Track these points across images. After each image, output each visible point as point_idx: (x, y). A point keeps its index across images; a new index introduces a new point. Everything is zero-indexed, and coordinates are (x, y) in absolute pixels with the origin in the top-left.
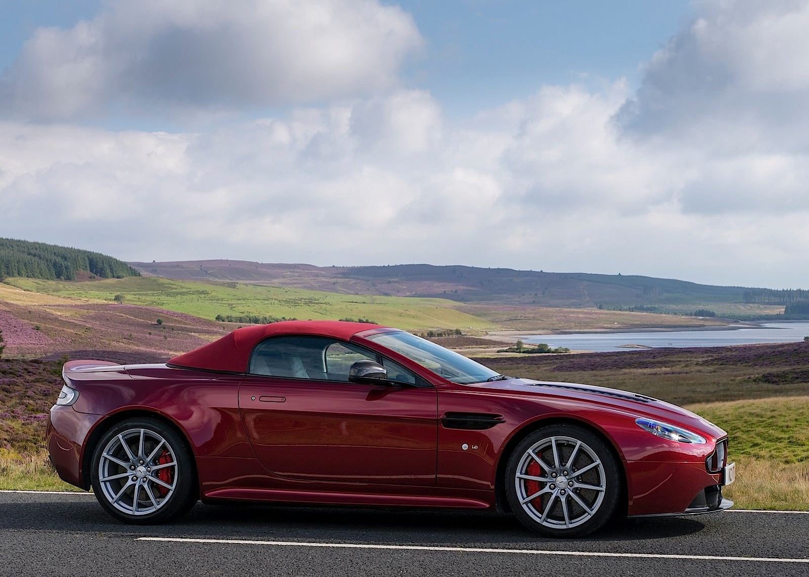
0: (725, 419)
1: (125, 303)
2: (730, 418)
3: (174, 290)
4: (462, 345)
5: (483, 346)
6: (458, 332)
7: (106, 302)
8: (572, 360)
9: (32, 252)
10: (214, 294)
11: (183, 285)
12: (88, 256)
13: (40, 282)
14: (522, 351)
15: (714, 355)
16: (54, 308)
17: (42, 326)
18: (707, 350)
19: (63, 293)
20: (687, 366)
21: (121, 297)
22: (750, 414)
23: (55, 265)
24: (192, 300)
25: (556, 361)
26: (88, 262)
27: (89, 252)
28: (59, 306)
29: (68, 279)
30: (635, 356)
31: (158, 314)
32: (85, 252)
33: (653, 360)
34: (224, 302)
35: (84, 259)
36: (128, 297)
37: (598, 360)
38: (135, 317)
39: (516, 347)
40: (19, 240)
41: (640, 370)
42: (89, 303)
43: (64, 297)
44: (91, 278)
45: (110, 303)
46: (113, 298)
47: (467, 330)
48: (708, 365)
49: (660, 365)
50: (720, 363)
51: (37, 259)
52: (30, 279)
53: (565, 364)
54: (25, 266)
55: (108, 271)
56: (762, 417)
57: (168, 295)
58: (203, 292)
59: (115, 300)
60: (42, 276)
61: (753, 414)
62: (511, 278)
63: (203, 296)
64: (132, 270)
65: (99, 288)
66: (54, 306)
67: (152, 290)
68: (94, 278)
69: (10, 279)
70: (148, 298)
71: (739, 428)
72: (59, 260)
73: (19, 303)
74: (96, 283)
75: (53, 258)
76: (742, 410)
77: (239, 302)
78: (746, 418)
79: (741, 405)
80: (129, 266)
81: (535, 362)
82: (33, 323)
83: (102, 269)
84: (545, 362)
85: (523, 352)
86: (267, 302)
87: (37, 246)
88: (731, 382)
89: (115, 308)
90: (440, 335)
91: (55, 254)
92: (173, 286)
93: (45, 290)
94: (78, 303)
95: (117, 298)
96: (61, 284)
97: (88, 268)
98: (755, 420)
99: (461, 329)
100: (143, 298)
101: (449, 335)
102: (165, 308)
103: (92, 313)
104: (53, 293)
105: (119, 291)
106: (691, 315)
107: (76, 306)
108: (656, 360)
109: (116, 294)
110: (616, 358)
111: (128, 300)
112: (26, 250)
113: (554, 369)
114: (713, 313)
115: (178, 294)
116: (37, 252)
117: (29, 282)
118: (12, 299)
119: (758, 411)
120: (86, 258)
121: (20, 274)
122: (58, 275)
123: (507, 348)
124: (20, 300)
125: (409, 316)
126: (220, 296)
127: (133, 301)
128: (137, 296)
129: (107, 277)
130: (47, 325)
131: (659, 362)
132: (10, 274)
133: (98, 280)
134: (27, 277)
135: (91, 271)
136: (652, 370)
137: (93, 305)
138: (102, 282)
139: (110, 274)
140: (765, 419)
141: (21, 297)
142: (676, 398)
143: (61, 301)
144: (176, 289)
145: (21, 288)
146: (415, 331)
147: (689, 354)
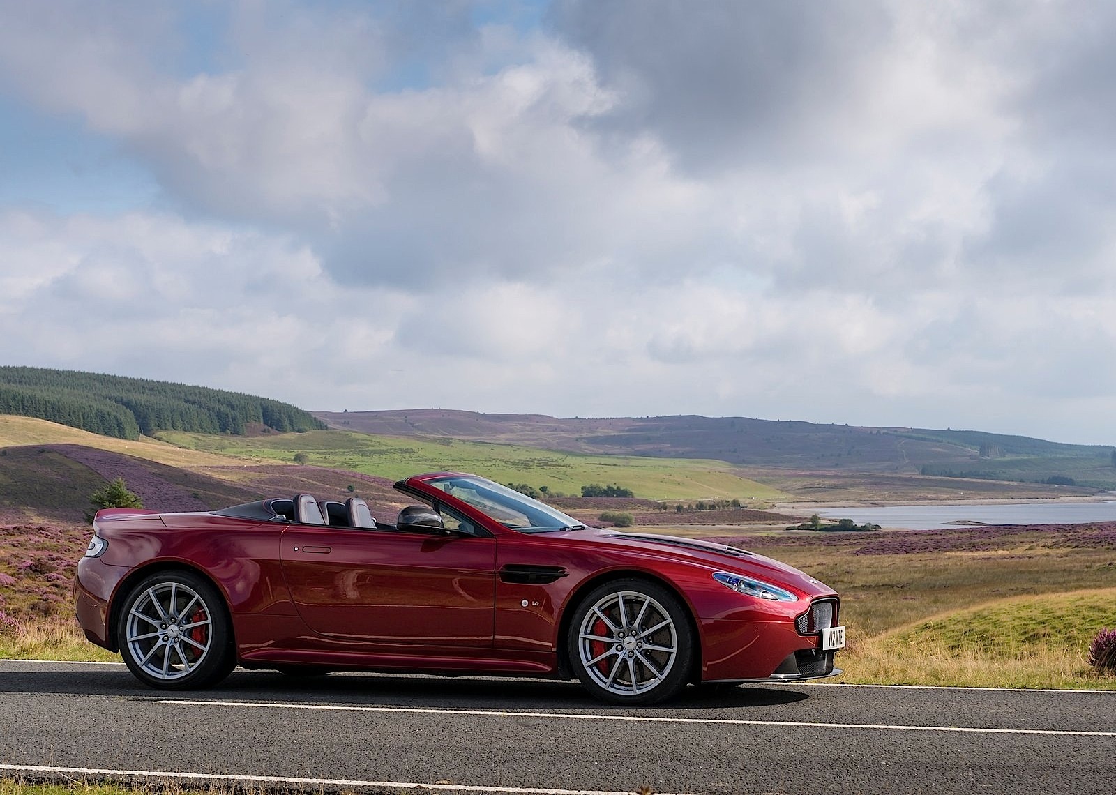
0: (1058, 613)
1: (308, 465)
2: (1064, 613)
3: (370, 448)
4: (741, 521)
5: (768, 522)
6: (736, 503)
7: (283, 463)
8: (881, 540)
9: (190, 398)
10: (421, 453)
11: (382, 441)
12: (261, 405)
13: (200, 438)
14: (818, 528)
15: (1069, 534)
16: (216, 470)
17: (201, 493)
18: (1059, 528)
19: (230, 452)
20: (1031, 548)
21: (303, 457)
22: (1091, 607)
23: (219, 415)
24: (393, 461)
25: (861, 541)
26: (261, 411)
27: (262, 399)
28: (223, 467)
29: (236, 433)
30: (964, 535)
31: (349, 478)
32: (258, 398)
33: (988, 541)
34: (434, 463)
35: (256, 408)
36: (312, 456)
37: (917, 540)
38: (320, 482)
39: (810, 523)
40: (174, 384)
41: (970, 554)
42: (262, 464)
43: (230, 457)
44: (264, 431)
45: (289, 464)
46: (293, 458)
47: (749, 501)
48: (1058, 548)
49: (996, 547)
50: (1075, 544)
51: (196, 407)
52: (188, 434)
53: (872, 545)
54: (182, 416)
55: (287, 423)
56: (1105, 612)
57: (363, 454)
58: (407, 451)
59: (295, 460)
60: (202, 429)
61: (1094, 608)
62: (806, 434)
63: (407, 455)
64: (315, 422)
65: (275, 445)
66: (218, 467)
67: (342, 448)
68: (269, 432)
69: (162, 434)
70: (336, 458)
71: (1075, 626)
72: (224, 409)
73: (172, 464)
74: (270, 438)
75: (217, 406)
76: (1081, 603)
77: (453, 463)
78: (1085, 613)
79: (1079, 597)
80: (313, 416)
81: (834, 543)
82: (189, 489)
83: (279, 421)
84: (847, 542)
85: (820, 530)
86: (489, 464)
87: (197, 391)
88: (1086, 570)
89: (294, 471)
90: (712, 507)
91: (219, 401)
92: (370, 443)
93: (207, 448)
94: (246, 464)
95: (297, 458)
96: (227, 440)
97: (262, 420)
98: (1096, 615)
99: (740, 500)
100: (331, 457)
101: (724, 507)
102: (357, 470)
103: (265, 476)
104: (217, 452)
105: (300, 449)
106: (1043, 482)
107: (241, 468)
108: (993, 540)
109: (296, 452)
110: (940, 537)
111: (312, 461)
112: (182, 396)
113: (858, 551)
114: (1072, 480)
115: (375, 452)
116: (197, 399)
117: (186, 438)
118: (164, 459)
119: (1101, 604)
120: (259, 407)
121: (174, 427)
122: (223, 429)
123: (800, 524)
124: (174, 460)
125: (673, 482)
126: (430, 456)
127: (321, 462)
128: (323, 456)
129: (285, 431)
130: (208, 492)
131: (995, 544)
132: (162, 427)
133: (274, 435)
134: (184, 430)
135: (265, 423)
136: (985, 553)
137: (267, 466)
138: (279, 437)
139: (289, 427)
140: (1108, 614)
141: (177, 457)
142: (1012, 589)
143: (226, 462)
144: (373, 446)
145: (176, 445)
146: (679, 502)
147: (1035, 534)
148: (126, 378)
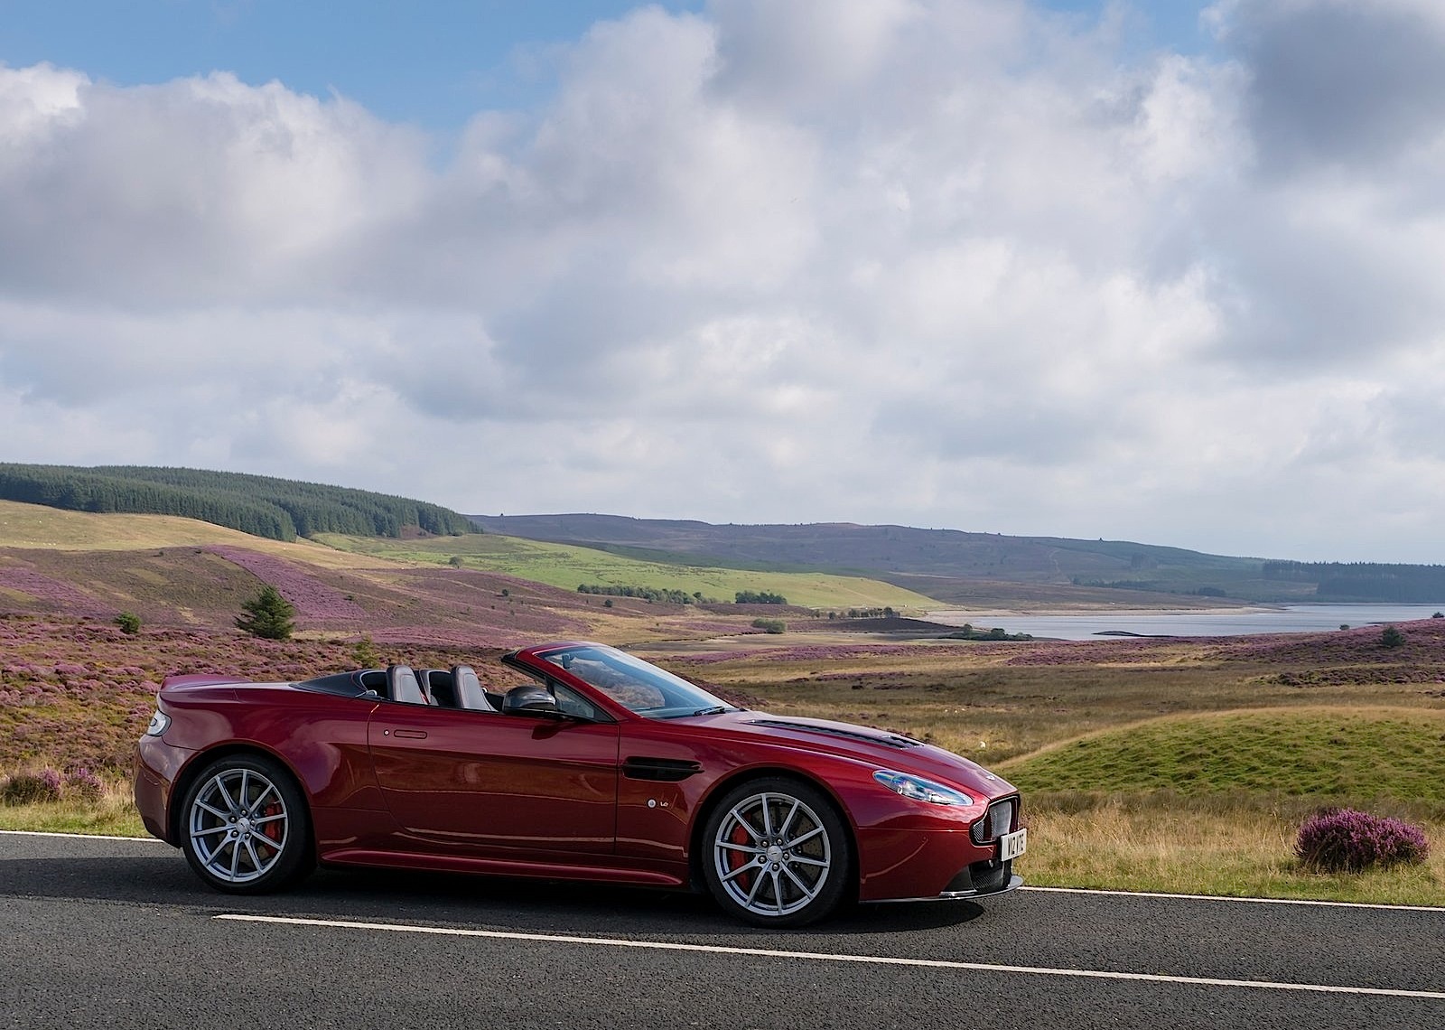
0: (1215, 733)
1: (463, 568)
2: (1220, 733)
3: (526, 552)
4: (893, 629)
5: (920, 630)
6: (888, 610)
7: (438, 566)
8: (1033, 650)
9: (347, 501)
10: (576, 557)
11: (537, 546)
12: (417, 508)
13: (357, 540)
14: (971, 637)
15: (1220, 647)
16: (372, 572)
17: (356, 595)
18: (1211, 640)
19: (385, 554)
20: (1182, 661)
21: (458, 560)
22: (1247, 728)
23: (375, 518)
24: (548, 565)
25: (1012, 651)
26: (417, 514)
27: (419, 502)
28: (379, 570)
29: (392, 535)
30: (1116, 646)
31: (504, 582)
32: (414, 502)
33: (1139, 652)
34: (588, 568)
35: (412, 511)
36: (468, 560)
37: (1068, 650)
38: (475, 585)
39: (962, 632)
40: (332, 486)
41: (1122, 665)
42: (417, 567)
43: (386, 559)
44: (420, 534)
45: (445, 567)
46: (448, 561)
47: (901, 609)
48: (1210, 660)
49: (1148, 659)
50: (1227, 657)
51: (353, 510)
52: (345, 536)
53: (1024, 655)
54: (338, 519)
55: (443, 526)
56: (1262, 733)
57: (519, 558)
58: (562, 556)
59: (450, 563)
60: (359, 531)
61: (1251, 728)
62: (958, 543)
63: (561, 560)
64: (474, 525)
65: (430, 548)
66: (373, 570)
67: (498, 551)
68: (425, 534)
69: (318, 536)
70: (492, 562)
71: (1231, 747)
72: (381, 511)
73: (328, 565)
74: (426, 541)
75: (374, 508)
76: (1238, 723)
77: (608, 568)
78: (1241, 733)
79: (1236, 716)
80: (470, 520)
81: (986, 653)
82: (345, 591)
83: (435, 524)
84: (999, 652)
85: (972, 639)
86: (644, 569)
87: (354, 494)
88: (1238, 683)
89: (449, 574)
90: (865, 614)
91: (376, 504)
92: (525, 547)
93: (362, 550)
94: (403, 567)
95: (453, 561)
96: (383, 543)
97: (418, 523)
98: (1253, 735)
99: (892, 608)
100: (487, 561)
101: (876, 614)
102: (512, 574)
103: (421, 579)
104: (373, 554)
105: (453, 552)
106: (1194, 593)
107: (400, 571)
108: (1144, 652)
109: (453, 556)
110: (1091, 648)
111: (467, 564)
112: (340, 498)
113: (1010, 661)
114: (1223, 591)
115: (530, 556)
116: (354, 501)
117: (343, 540)
118: (321, 561)
119: (1258, 725)
120: (415, 510)
121: (331, 529)
122: (380, 532)
123: (951, 633)
124: (329, 562)
125: (826, 589)
126: (585, 561)
127: (475, 565)
128: (478, 559)
129: (440, 534)
130: (363, 595)
131: (1147, 655)
132: (318, 529)
133: (429, 538)
134: (341, 532)
135: (422, 526)
136: (1137, 665)
137: (422, 569)
138: (435, 540)
139: (445, 531)
140: (1266, 735)
141: (334, 560)
142: (1164, 703)
143: (382, 564)
144: (528, 550)
145: (333, 547)
146: (833, 609)
147: (1187, 646)
148: (283, 480)
